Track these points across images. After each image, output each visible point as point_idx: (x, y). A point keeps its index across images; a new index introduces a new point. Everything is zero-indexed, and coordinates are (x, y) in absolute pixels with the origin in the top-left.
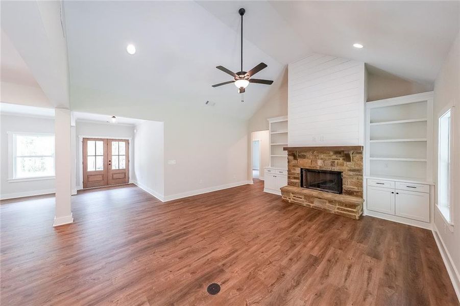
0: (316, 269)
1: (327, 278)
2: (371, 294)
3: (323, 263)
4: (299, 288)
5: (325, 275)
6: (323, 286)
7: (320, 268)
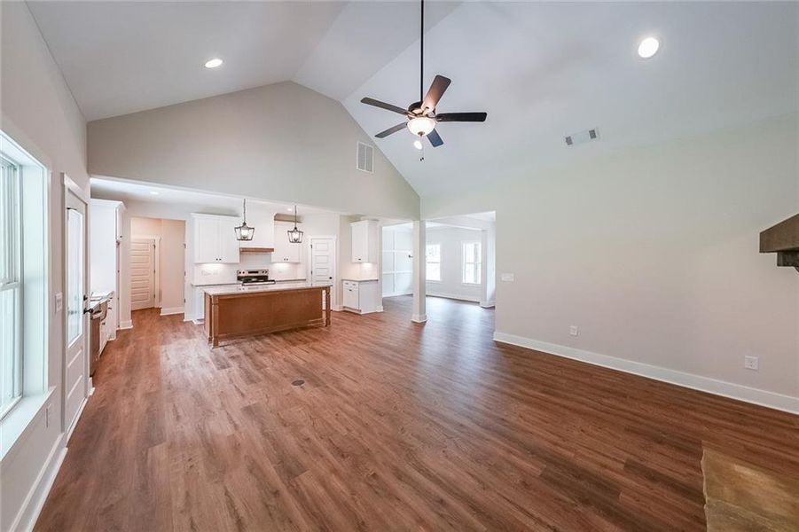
0: (272, 463)
1: (248, 467)
2: (182, 512)
3: (278, 480)
4: (259, 433)
5: (254, 468)
6: (242, 457)
7: (271, 469)
